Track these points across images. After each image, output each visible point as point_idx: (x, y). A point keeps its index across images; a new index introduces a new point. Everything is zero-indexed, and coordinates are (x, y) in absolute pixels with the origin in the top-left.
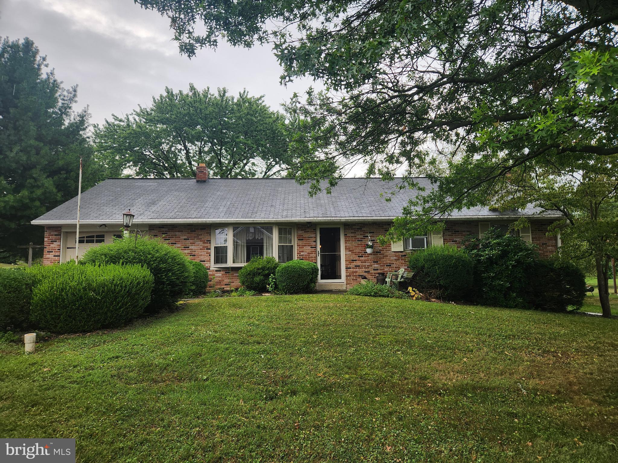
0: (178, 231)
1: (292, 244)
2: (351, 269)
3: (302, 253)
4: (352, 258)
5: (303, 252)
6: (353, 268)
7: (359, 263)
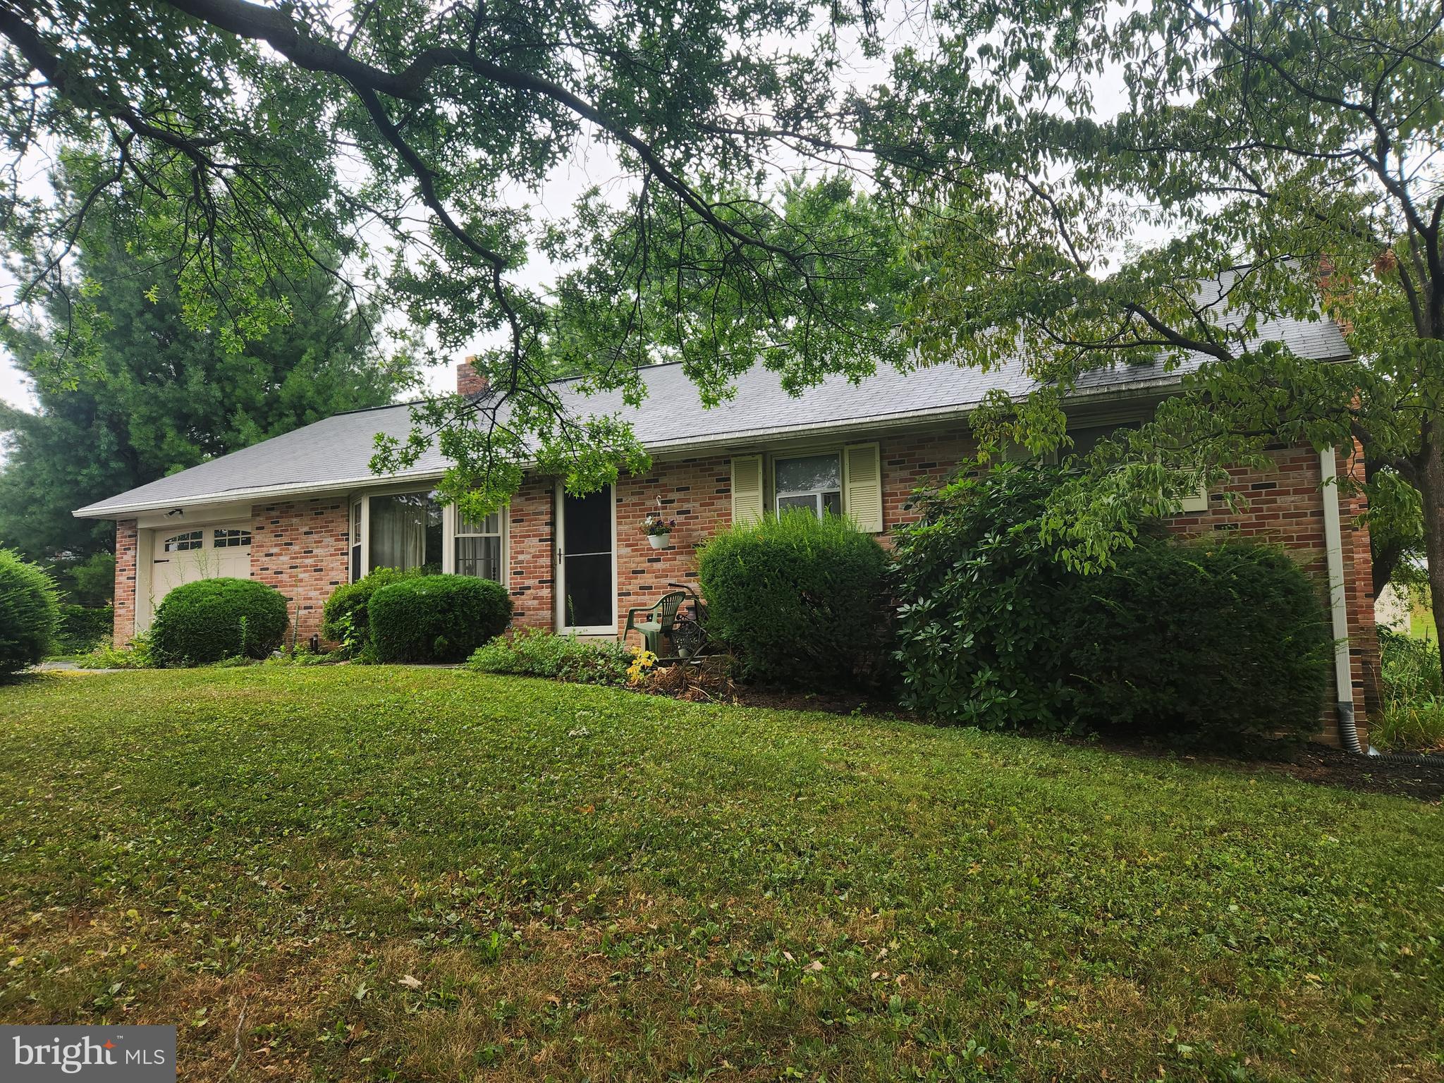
0: (296, 516)
1: (500, 534)
2: (632, 598)
3: (521, 557)
4: (633, 566)
5: (522, 552)
6: (635, 594)
7: (648, 579)
